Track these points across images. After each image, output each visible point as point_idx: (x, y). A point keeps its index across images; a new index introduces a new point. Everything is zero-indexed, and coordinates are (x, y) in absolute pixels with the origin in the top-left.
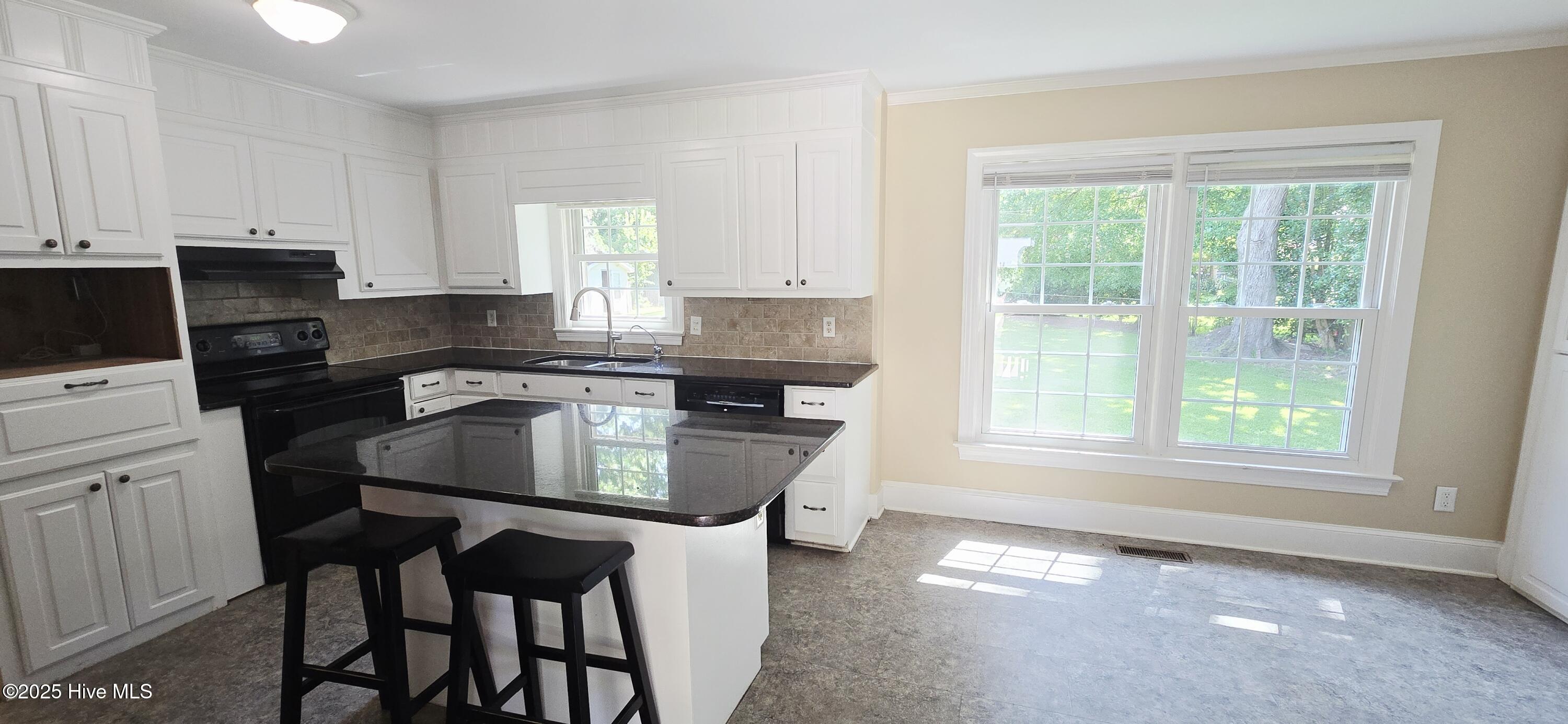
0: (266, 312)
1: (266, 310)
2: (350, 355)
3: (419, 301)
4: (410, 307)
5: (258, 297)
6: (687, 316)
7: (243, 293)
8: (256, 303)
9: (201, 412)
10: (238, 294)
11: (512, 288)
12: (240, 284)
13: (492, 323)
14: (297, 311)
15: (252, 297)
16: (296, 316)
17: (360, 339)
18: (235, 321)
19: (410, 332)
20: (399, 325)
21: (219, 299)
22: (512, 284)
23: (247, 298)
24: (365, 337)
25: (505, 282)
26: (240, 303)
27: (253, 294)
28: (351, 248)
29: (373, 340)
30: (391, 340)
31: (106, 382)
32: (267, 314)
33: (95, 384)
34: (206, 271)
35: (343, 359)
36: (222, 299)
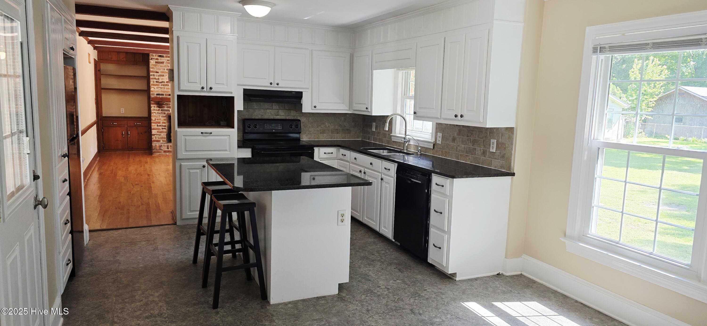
0: (281, 116)
1: (281, 115)
2: (312, 137)
3: (347, 116)
4: (343, 118)
5: (279, 109)
6: (436, 133)
7: (274, 107)
8: (278, 112)
9: (238, 148)
10: (272, 108)
11: (369, 112)
12: (273, 104)
13: (374, 129)
14: (293, 116)
15: (277, 109)
16: (293, 118)
17: (318, 131)
18: (270, 118)
19: (341, 130)
20: (336, 126)
21: (265, 109)
22: (369, 110)
23: (275, 109)
24: (320, 130)
25: (367, 108)
26: (273, 112)
27: (277, 107)
28: (310, 90)
29: (323, 132)
30: (332, 133)
31: (211, 133)
32: (282, 116)
33: (208, 133)
34: (251, 98)
35: (309, 138)
36: (267, 109)
